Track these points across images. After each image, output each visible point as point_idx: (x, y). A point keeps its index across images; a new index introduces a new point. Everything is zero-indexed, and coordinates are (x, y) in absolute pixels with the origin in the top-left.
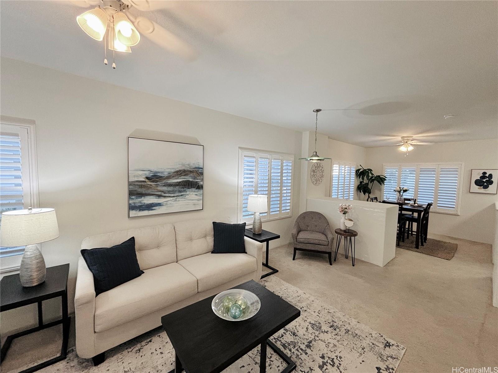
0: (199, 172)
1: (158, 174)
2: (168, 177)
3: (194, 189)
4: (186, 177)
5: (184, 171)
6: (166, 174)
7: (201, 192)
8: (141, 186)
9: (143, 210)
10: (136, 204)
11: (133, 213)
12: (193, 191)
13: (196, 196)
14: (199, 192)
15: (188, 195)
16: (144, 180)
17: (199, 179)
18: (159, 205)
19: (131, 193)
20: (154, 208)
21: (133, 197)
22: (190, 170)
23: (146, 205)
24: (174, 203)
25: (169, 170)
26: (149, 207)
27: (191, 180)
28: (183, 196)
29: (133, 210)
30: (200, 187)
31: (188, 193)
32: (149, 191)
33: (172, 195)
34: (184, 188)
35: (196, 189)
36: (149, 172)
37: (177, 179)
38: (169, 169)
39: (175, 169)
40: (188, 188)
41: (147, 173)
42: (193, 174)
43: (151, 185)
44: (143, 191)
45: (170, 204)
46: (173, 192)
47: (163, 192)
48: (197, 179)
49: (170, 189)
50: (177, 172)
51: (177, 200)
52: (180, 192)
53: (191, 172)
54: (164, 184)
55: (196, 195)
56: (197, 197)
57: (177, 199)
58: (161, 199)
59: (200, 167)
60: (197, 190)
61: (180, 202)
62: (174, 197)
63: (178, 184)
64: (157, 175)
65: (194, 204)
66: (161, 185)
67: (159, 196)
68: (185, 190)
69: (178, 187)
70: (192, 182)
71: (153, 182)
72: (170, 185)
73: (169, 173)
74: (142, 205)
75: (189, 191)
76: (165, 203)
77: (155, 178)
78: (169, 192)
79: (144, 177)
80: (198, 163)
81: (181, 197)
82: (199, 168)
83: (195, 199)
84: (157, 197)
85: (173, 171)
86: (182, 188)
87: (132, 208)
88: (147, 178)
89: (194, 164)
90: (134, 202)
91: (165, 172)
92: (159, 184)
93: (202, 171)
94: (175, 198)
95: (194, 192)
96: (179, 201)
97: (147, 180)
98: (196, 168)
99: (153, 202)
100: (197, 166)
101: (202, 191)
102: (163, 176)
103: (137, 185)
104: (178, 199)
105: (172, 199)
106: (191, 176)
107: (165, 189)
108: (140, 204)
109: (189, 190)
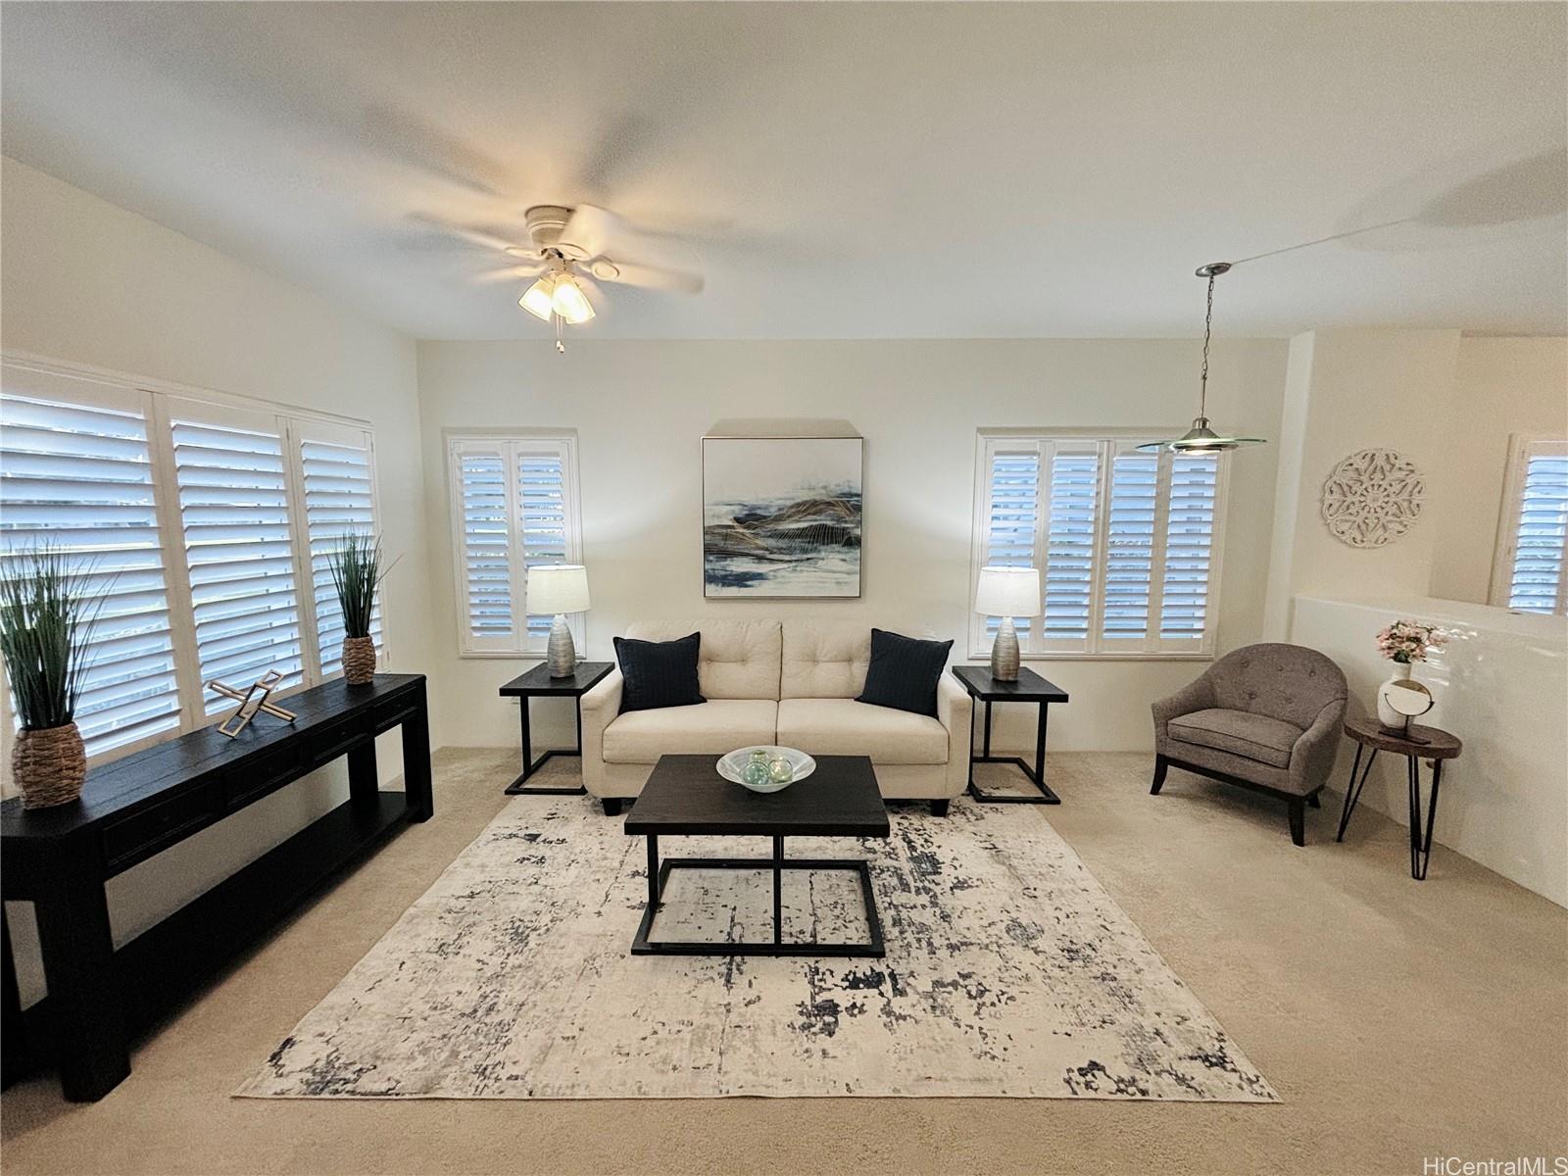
0: (852, 503)
1: (759, 512)
2: (778, 519)
3: (836, 547)
4: (818, 518)
5: (814, 503)
6: (773, 511)
7: (856, 553)
8: (726, 537)
9: (730, 585)
10: (716, 572)
11: (713, 590)
12: (837, 549)
13: (842, 563)
14: (851, 555)
15: (823, 559)
16: (730, 523)
17: (852, 522)
18: (760, 577)
19: (708, 550)
20: (749, 583)
21: (711, 558)
22: (827, 500)
23: (736, 575)
24: (792, 575)
25: (780, 502)
26: (741, 580)
27: (829, 523)
28: (811, 561)
29: (711, 582)
30: (853, 542)
31: (823, 554)
32: (741, 548)
33: (787, 558)
34: (813, 543)
35: (843, 546)
36: (740, 507)
37: (798, 521)
38: (781, 499)
39: (793, 499)
40: (824, 544)
41: (736, 508)
42: (834, 510)
43: (743, 534)
44: (730, 545)
45: (783, 577)
46: (790, 551)
47: (767, 549)
48: (846, 522)
49: (783, 543)
50: (798, 505)
51: (798, 568)
52: (804, 551)
53: (829, 504)
54: (769, 534)
55: (844, 560)
56: (845, 567)
57: (796, 566)
58: (764, 565)
59: (854, 491)
60: (845, 549)
61: (805, 574)
62: (790, 561)
63: (800, 534)
64: (755, 514)
65: (838, 583)
66: (763, 534)
67: (760, 559)
68: (816, 548)
69: (800, 540)
70: (833, 528)
71: (748, 528)
72: (783, 535)
73: (780, 509)
74: (726, 576)
75: (826, 551)
76: (772, 573)
77: (751, 519)
78: (780, 550)
79: (731, 517)
80: (849, 481)
81: (806, 563)
82: (852, 495)
83: (839, 569)
84: (756, 561)
85: (789, 503)
86: (809, 542)
87: (710, 578)
88: (737, 519)
89: (838, 485)
90: (713, 567)
91: (772, 506)
92: (760, 532)
93: (858, 501)
94: (794, 564)
95: (839, 552)
96: (802, 571)
97: (736, 524)
98: (844, 495)
99: (748, 570)
100: (846, 490)
101: (858, 551)
102: (768, 514)
103: (718, 533)
104: (802, 566)
105: (785, 565)
106: (829, 515)
107: (771, 543)
108: (723, 573)
109: (825, 547)
